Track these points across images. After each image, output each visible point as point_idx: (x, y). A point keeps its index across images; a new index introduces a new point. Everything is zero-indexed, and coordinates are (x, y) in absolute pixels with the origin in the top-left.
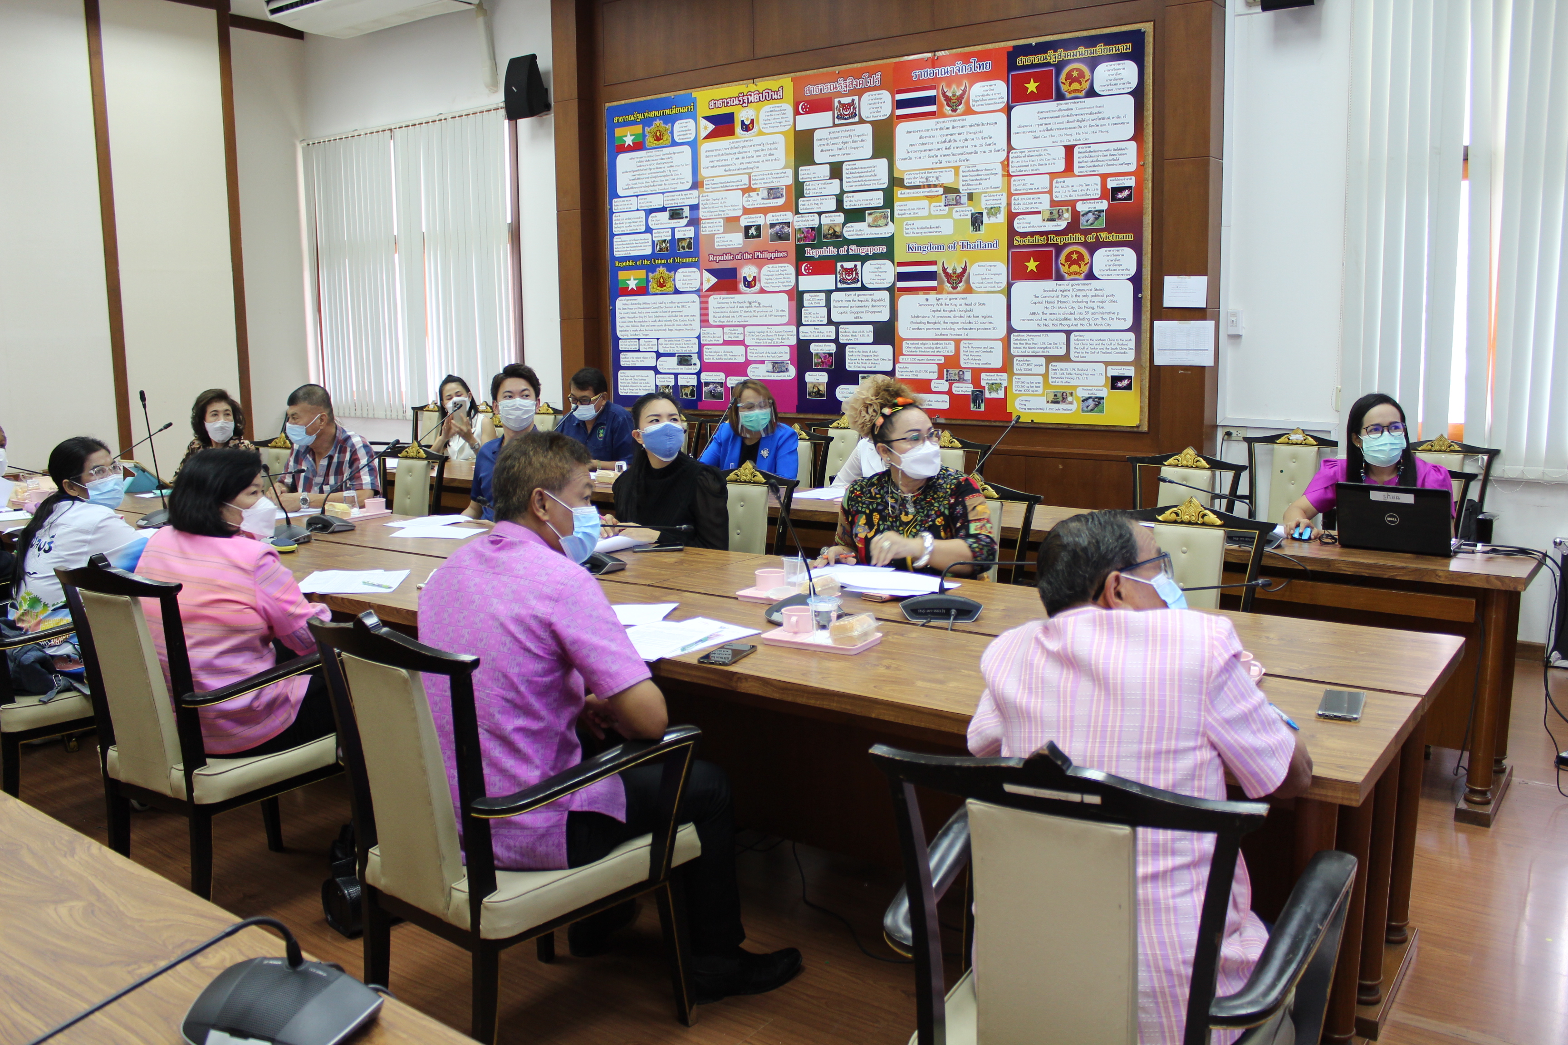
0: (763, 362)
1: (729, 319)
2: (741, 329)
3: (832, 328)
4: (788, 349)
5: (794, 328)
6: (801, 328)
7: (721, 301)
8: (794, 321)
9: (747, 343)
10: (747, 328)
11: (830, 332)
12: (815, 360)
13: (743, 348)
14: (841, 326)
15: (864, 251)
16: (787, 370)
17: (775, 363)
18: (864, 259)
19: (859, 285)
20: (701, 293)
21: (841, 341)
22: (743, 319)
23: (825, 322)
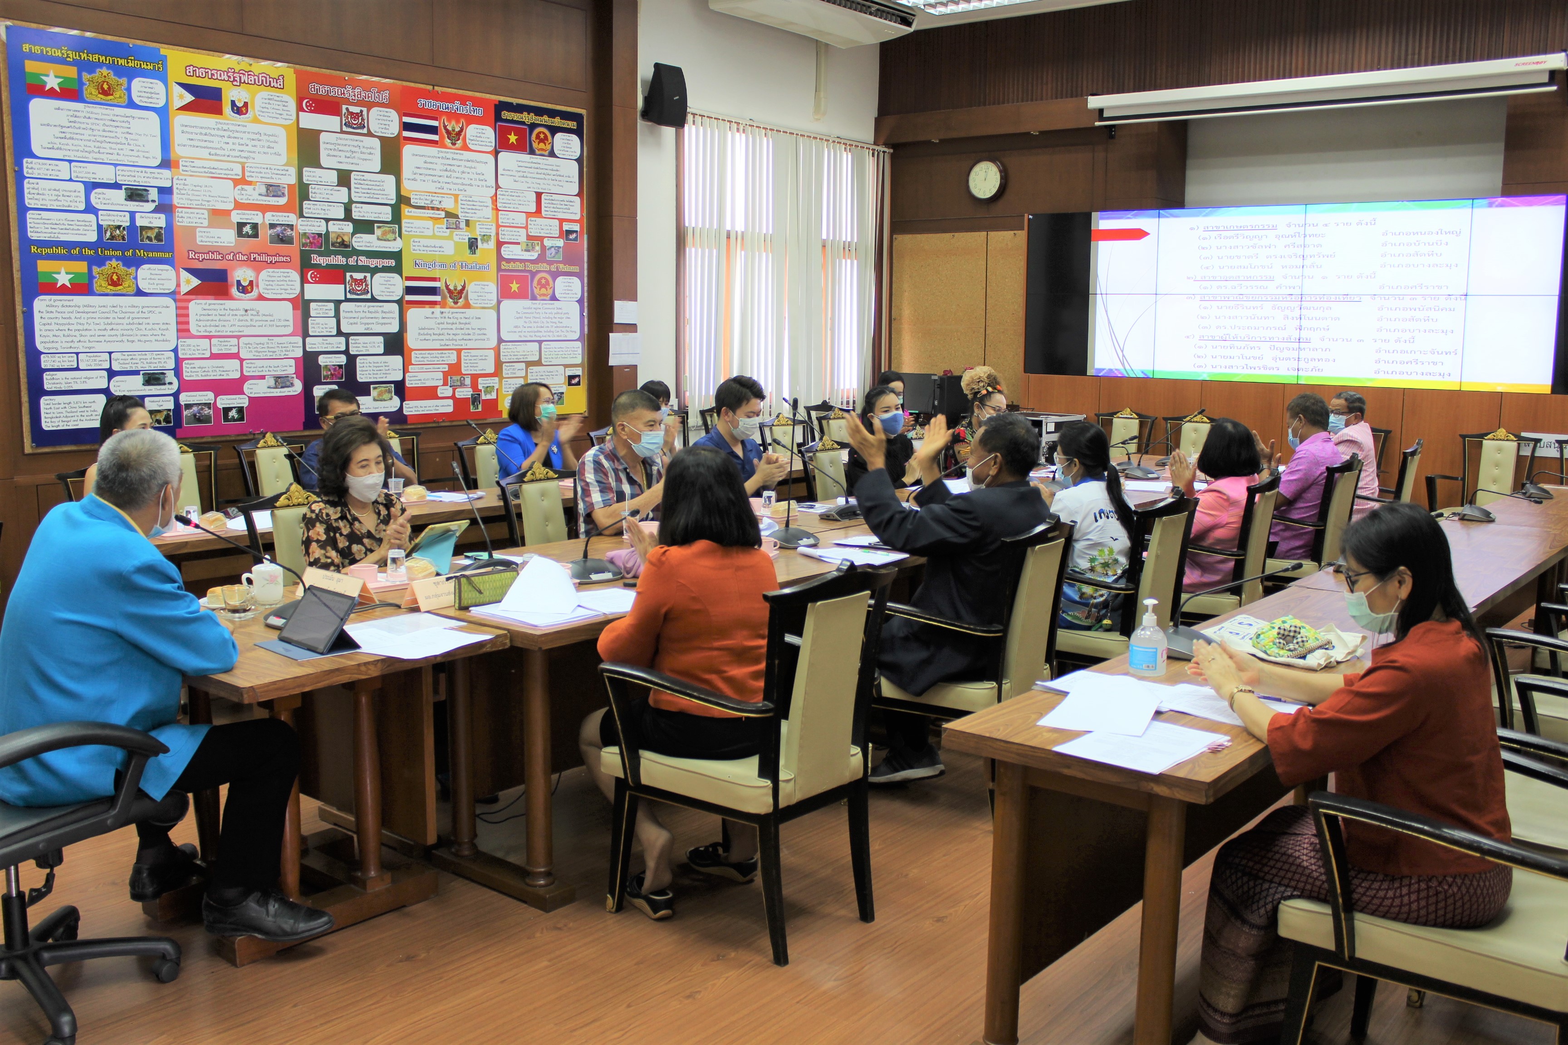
0: (263, 377)
1: (218, 329)
2: (234, 341)
3: (342, 340)
4: (293, 362)
5: (299, 340)
6: (308, 340)
7: (207, 307)
8: (300, 331)
9: (242, 356)
10: (242, 340)
11: (340, 343)
12: (324, 373)
13: (237, 362)
14: (352, 337)
15: (373, 263)
16: (292, 385)
17: (277, 378)
18: (374, 271)
19: (369, 296)
20: (178, 297)
21: (352, 353)
22: (237, 329)
23: (334, 332)
